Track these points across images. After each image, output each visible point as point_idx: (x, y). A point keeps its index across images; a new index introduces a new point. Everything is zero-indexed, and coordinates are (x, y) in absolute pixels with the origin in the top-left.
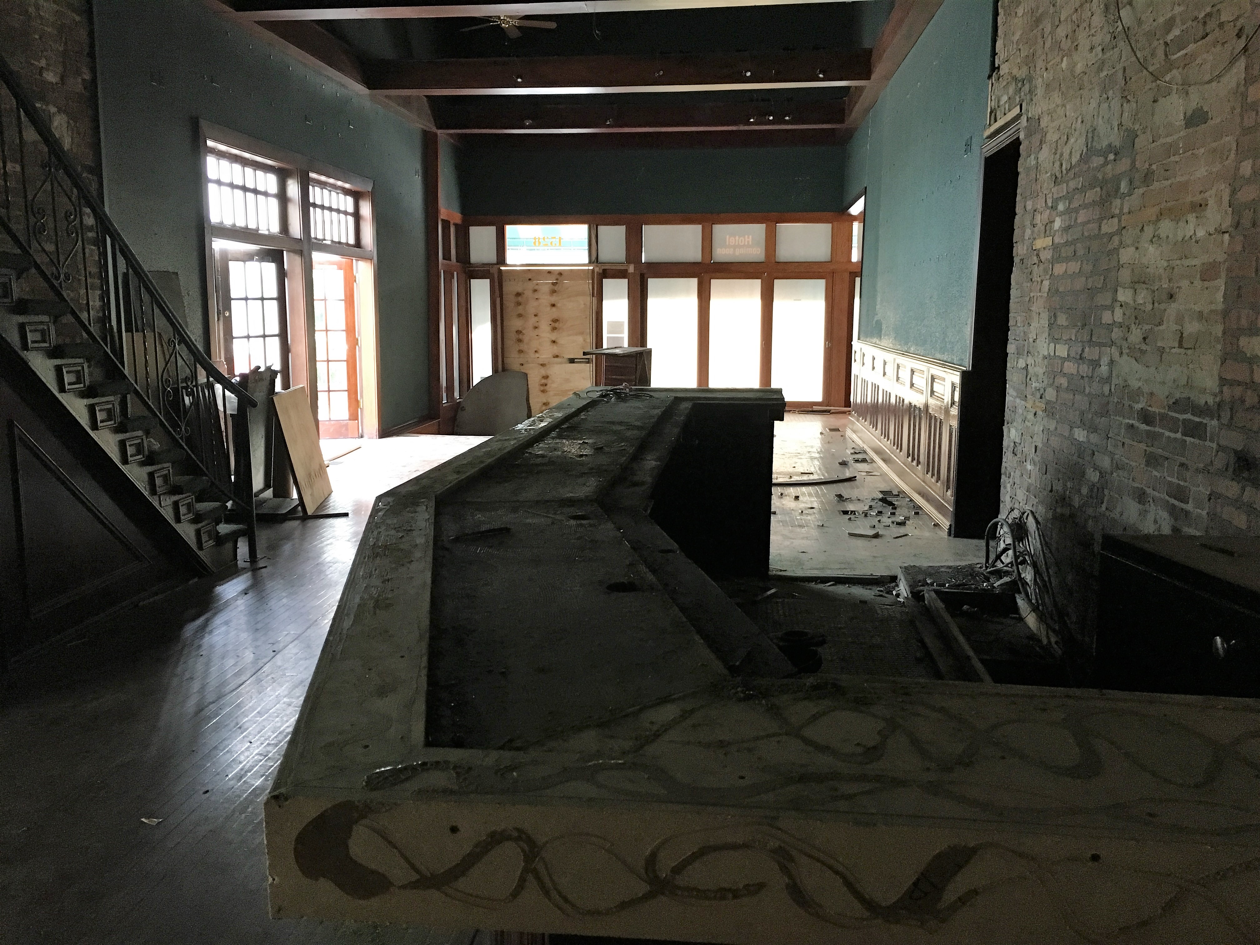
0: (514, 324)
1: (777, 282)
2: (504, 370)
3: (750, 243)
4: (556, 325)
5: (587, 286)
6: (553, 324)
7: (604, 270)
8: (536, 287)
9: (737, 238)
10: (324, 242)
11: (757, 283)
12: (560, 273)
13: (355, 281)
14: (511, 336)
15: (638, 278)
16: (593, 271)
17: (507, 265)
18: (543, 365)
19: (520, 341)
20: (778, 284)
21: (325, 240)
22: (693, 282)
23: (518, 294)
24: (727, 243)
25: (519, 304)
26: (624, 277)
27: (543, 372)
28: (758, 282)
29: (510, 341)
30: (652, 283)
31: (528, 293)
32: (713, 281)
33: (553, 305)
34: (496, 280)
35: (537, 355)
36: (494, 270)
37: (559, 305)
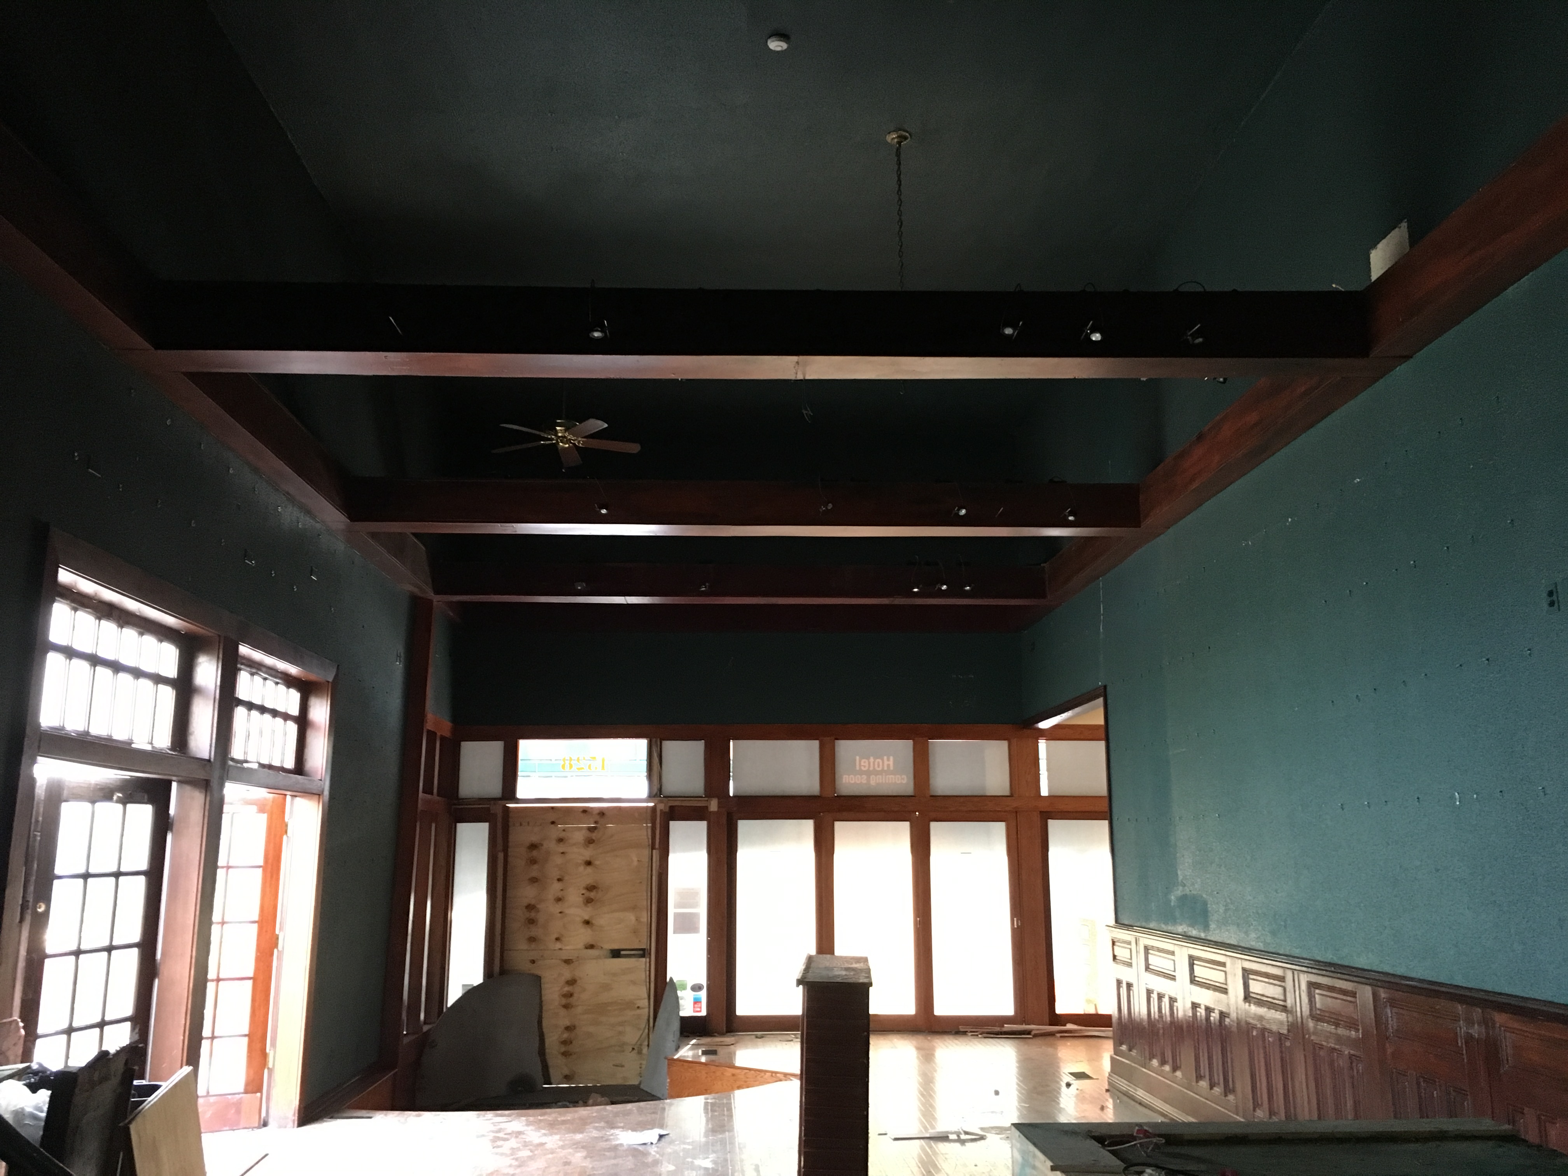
0: (526, 893)
1: (934, 826)
2: (503, 972)
3: (892, 768)
4: (592, 895)
5: (643, 833)
6: (588, 894)
7: (671, 807)
8: (562, 835)
9: (872, 760)
10: (245, 765)
11: (905, 826)
12: (602, 813)
13: (286, 832)
14: (518, 914)
15: (724, 821)
16: (654, 809)
17: (518, 801)
18: (568, 962)
19: (532, 922)
20: (936, 828)
21: (246, 762)
22: (807, 826)
23: (533, 847)
24: (858, 768)
25: (533, 861)
26: (701, 819)
27: (567, 973)
28: (907, 825)
29: (516, 922)
30: (744, 826)
31: (551, 845)
32: (838, 825)
33: (589, 863)
34: (499, 825)
35: (558, 945)
36: (497, 809)
37: (597, 863)
